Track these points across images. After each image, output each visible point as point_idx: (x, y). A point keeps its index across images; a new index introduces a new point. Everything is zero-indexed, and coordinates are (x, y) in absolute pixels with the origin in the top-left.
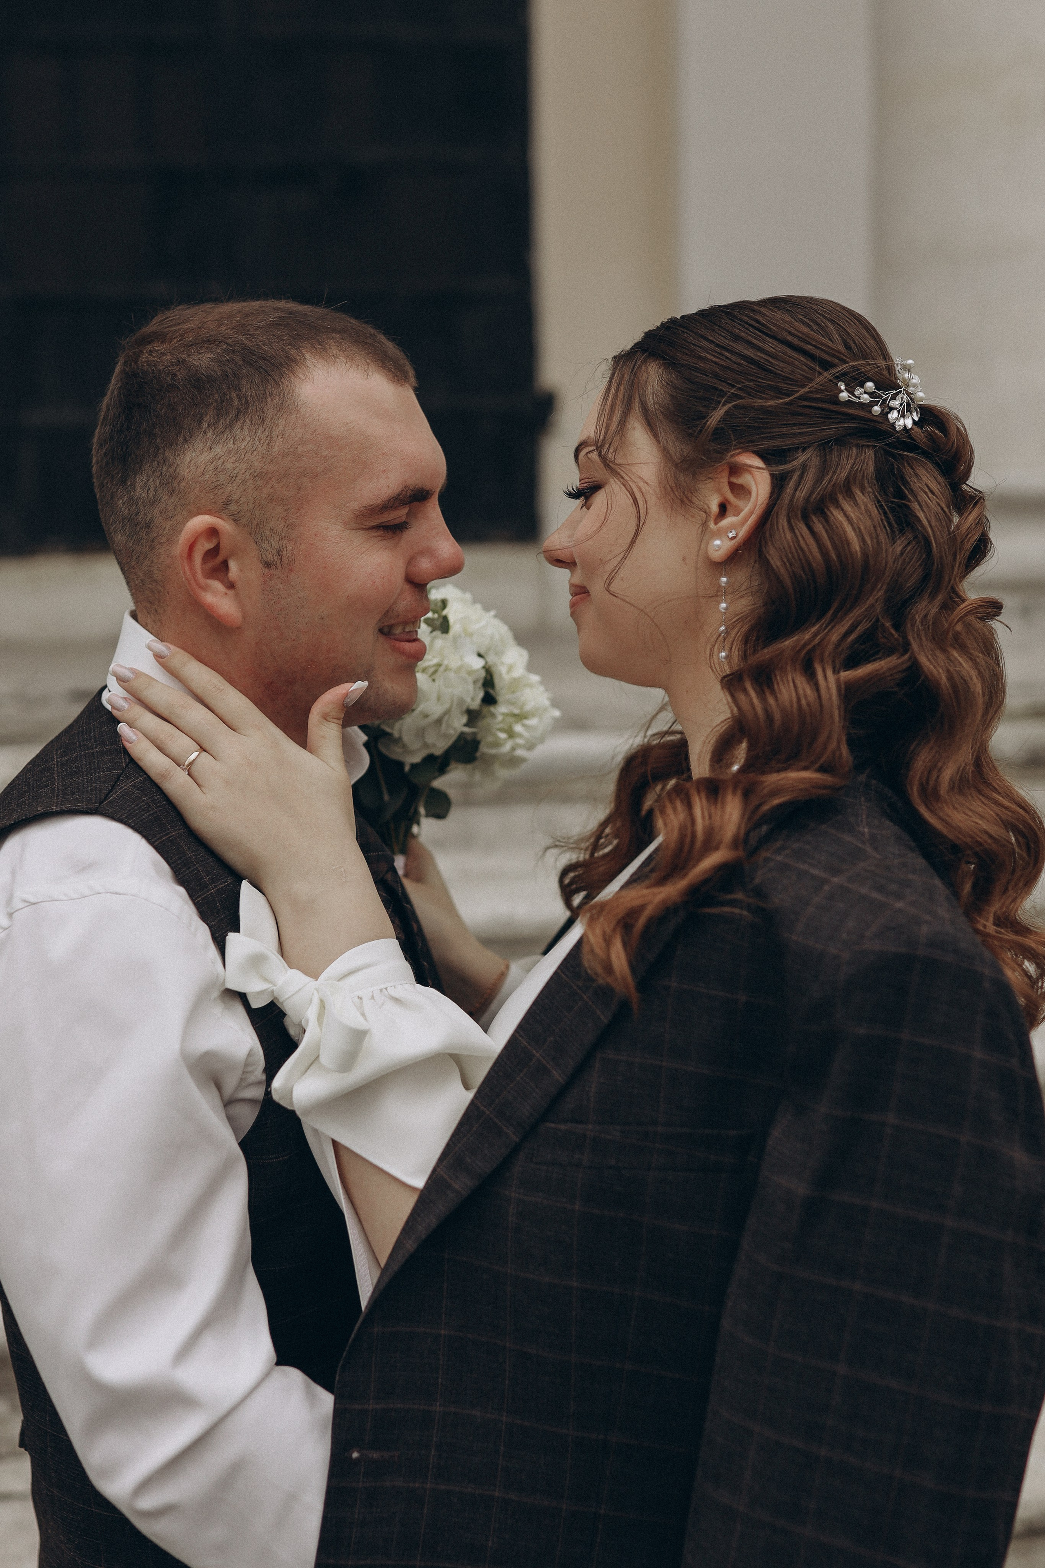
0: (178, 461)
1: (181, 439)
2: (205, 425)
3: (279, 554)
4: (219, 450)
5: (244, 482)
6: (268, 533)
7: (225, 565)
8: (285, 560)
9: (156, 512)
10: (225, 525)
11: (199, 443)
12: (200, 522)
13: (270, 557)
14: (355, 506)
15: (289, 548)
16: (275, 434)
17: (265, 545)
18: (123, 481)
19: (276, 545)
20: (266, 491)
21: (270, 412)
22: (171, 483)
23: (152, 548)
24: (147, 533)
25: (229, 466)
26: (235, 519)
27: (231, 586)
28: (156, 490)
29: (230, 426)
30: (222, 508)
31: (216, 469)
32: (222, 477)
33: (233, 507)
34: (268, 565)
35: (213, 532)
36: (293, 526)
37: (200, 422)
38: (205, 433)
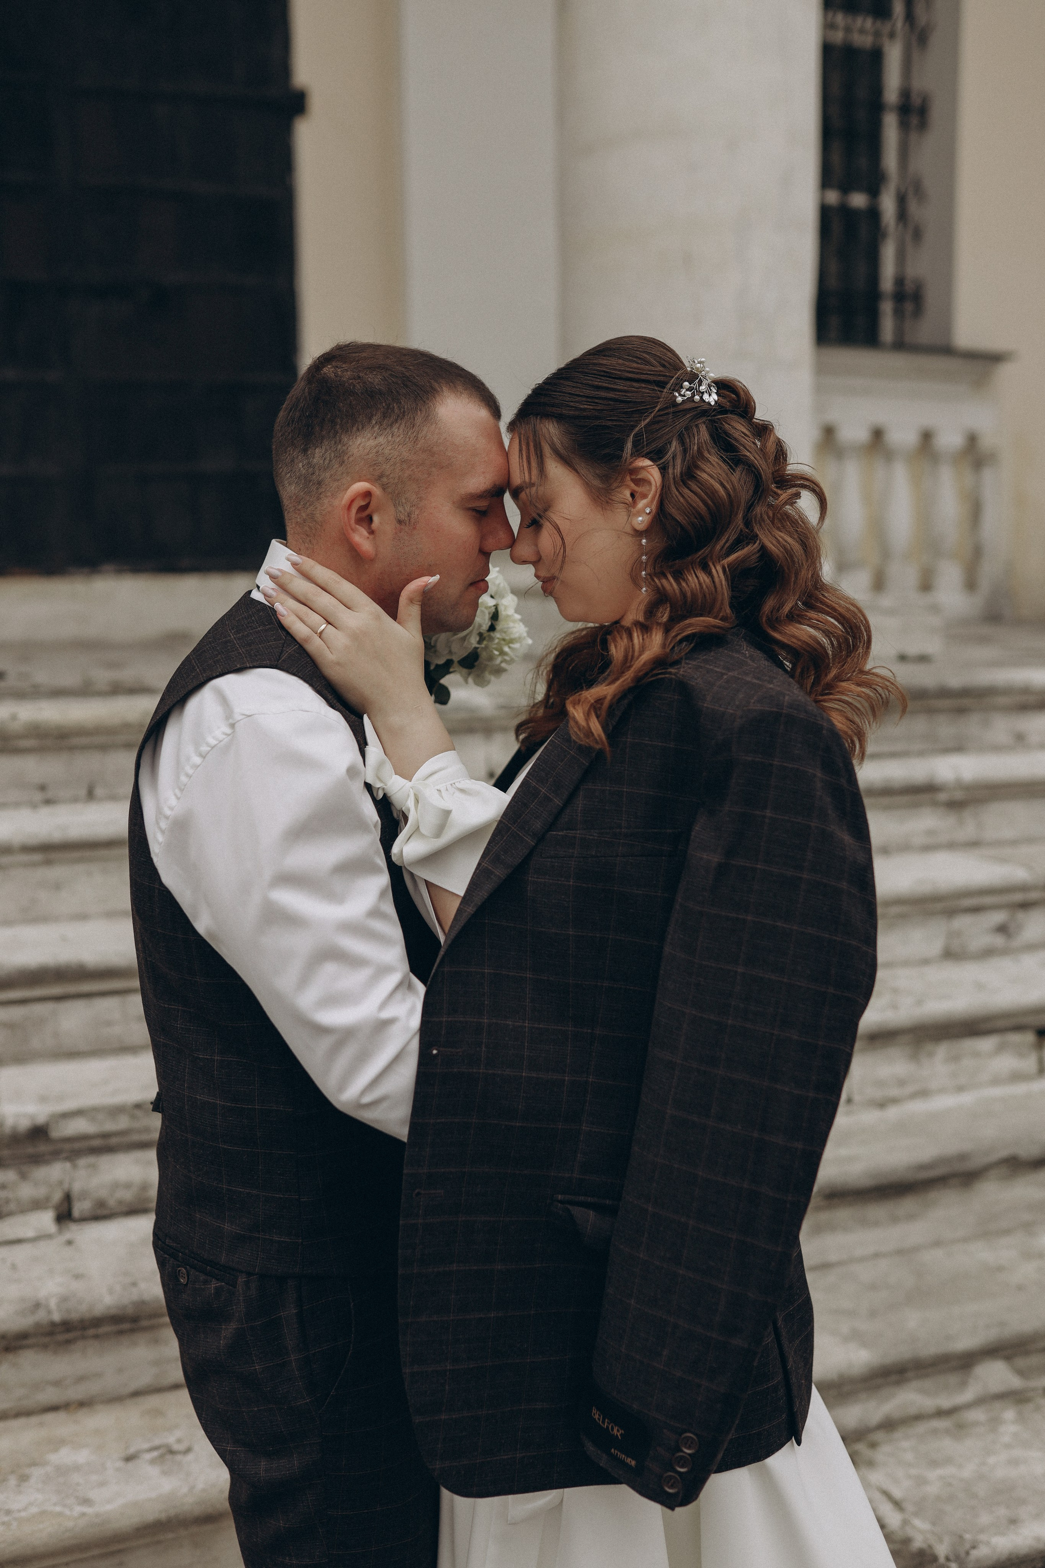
0: (351, 443)
1: (355, 428)
2: (374, 422)
3: (409, 515)
4: (381, 440)
5: (395, 464)
6: (404, 501)
7: (370, 519)
8: (412, 520)
9: (328, 474)
10: (377, 491)
11: (367, 433)
12: (361, 486)
13: (402, 517)
14: (463, 491)
15: (416, 513)
16: (420, 436)
17: (400, 509)
18: (305, 451)
19: (408, 509)
20: (408, 473)
21: (419, 420)
22: (341, 457)
23: (318, 499)
24: (317, 489)
25: (387, 451)
26: (384, 487)
27: (372, 532)
28: (330, 461)
29: (391, 425)
30: (378, 479)
31: (377, 452)
32: (380, 459)
33: (385, 480)
34: (400, 522)
35: (368, 494)
36: (421, 499)
37: (370, 419)
38: (373, 427)
